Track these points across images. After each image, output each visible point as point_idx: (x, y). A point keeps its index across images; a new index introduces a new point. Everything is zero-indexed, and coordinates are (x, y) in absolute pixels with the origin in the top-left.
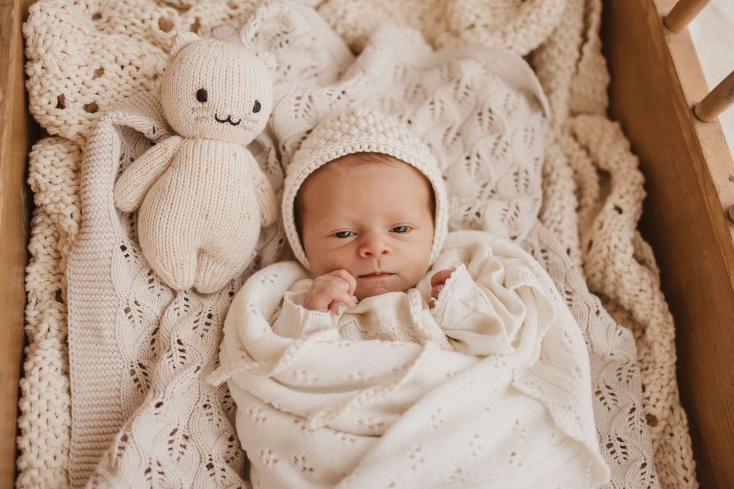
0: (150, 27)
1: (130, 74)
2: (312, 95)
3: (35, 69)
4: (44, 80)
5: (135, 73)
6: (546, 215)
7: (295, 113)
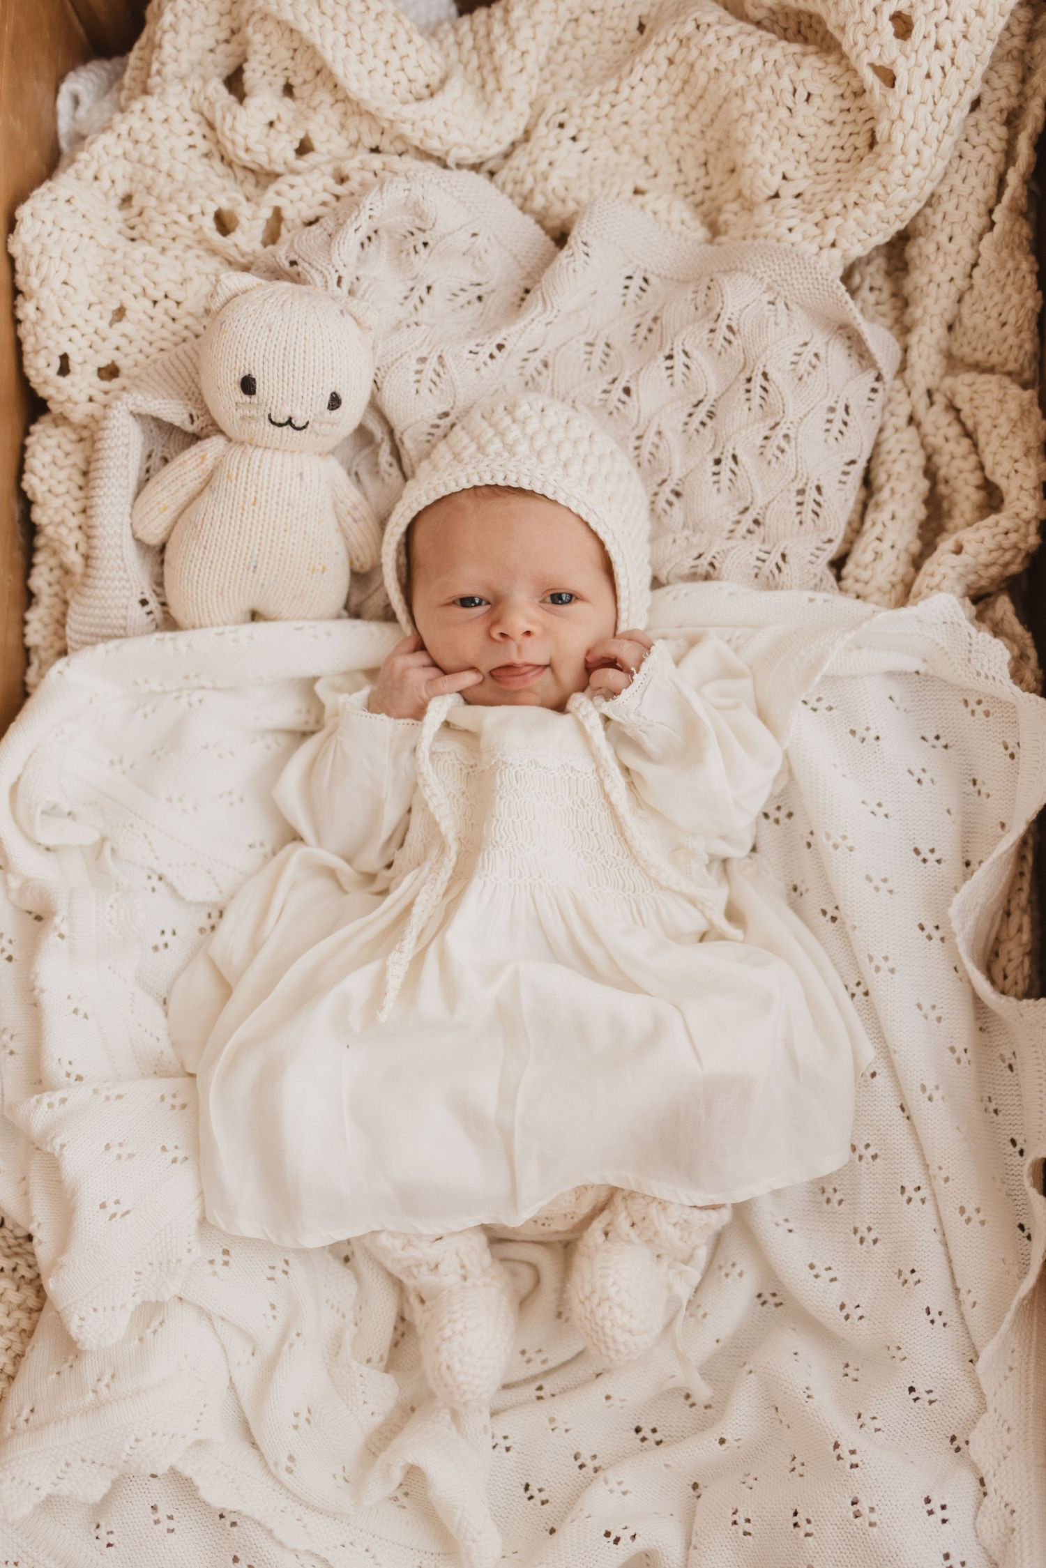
0: (201, 228)
1: (166, 313)
2: (444, 354)
3: (27, 310)
4: (39, 329)
5: (175, 312)
6: (849, 569)
7: (416, 385)
